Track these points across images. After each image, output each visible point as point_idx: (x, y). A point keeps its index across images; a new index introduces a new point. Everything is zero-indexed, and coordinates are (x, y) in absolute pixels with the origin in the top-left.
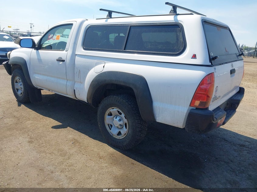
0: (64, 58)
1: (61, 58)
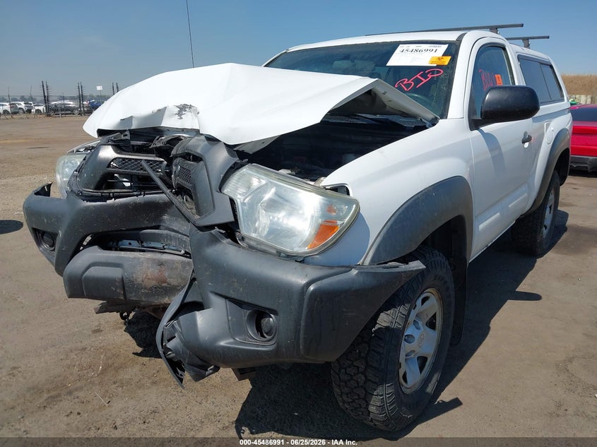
1: (526, 133)
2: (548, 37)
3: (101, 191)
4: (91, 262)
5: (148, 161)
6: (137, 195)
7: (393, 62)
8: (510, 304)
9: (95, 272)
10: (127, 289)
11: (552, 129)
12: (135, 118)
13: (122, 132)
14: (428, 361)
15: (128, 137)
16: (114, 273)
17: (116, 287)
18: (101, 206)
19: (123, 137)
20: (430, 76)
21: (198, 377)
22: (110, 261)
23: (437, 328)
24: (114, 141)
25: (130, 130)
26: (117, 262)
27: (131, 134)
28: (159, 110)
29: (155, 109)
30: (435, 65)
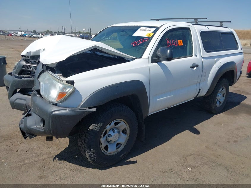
0: (197, 64)
1: (194, 64)
2: (230, 22)
3: (20, 75)
4: (17, 98)
5: (34, 67)
6: (31, 77)
7: (136, 34)
8: (187, 132)
9: (18, 101)
10: (27, 108)
11: (220, 62)
12: (32, 52)
13: (28, 56)
14: (122, 145)
15: (29, 58)
16: (24, 102)
17: (24, 107)
18: (20, 80)
19: (28, 58)
20: (143, 41)
21: (31, 138)
22: (23, 98)
23: (127, 134)
24: (25, 59)
25: (30, 56)
26: (24, 98)
27: (30, 57)
28: (38, 50)
29: (37, 49)
30: (147, 37)
